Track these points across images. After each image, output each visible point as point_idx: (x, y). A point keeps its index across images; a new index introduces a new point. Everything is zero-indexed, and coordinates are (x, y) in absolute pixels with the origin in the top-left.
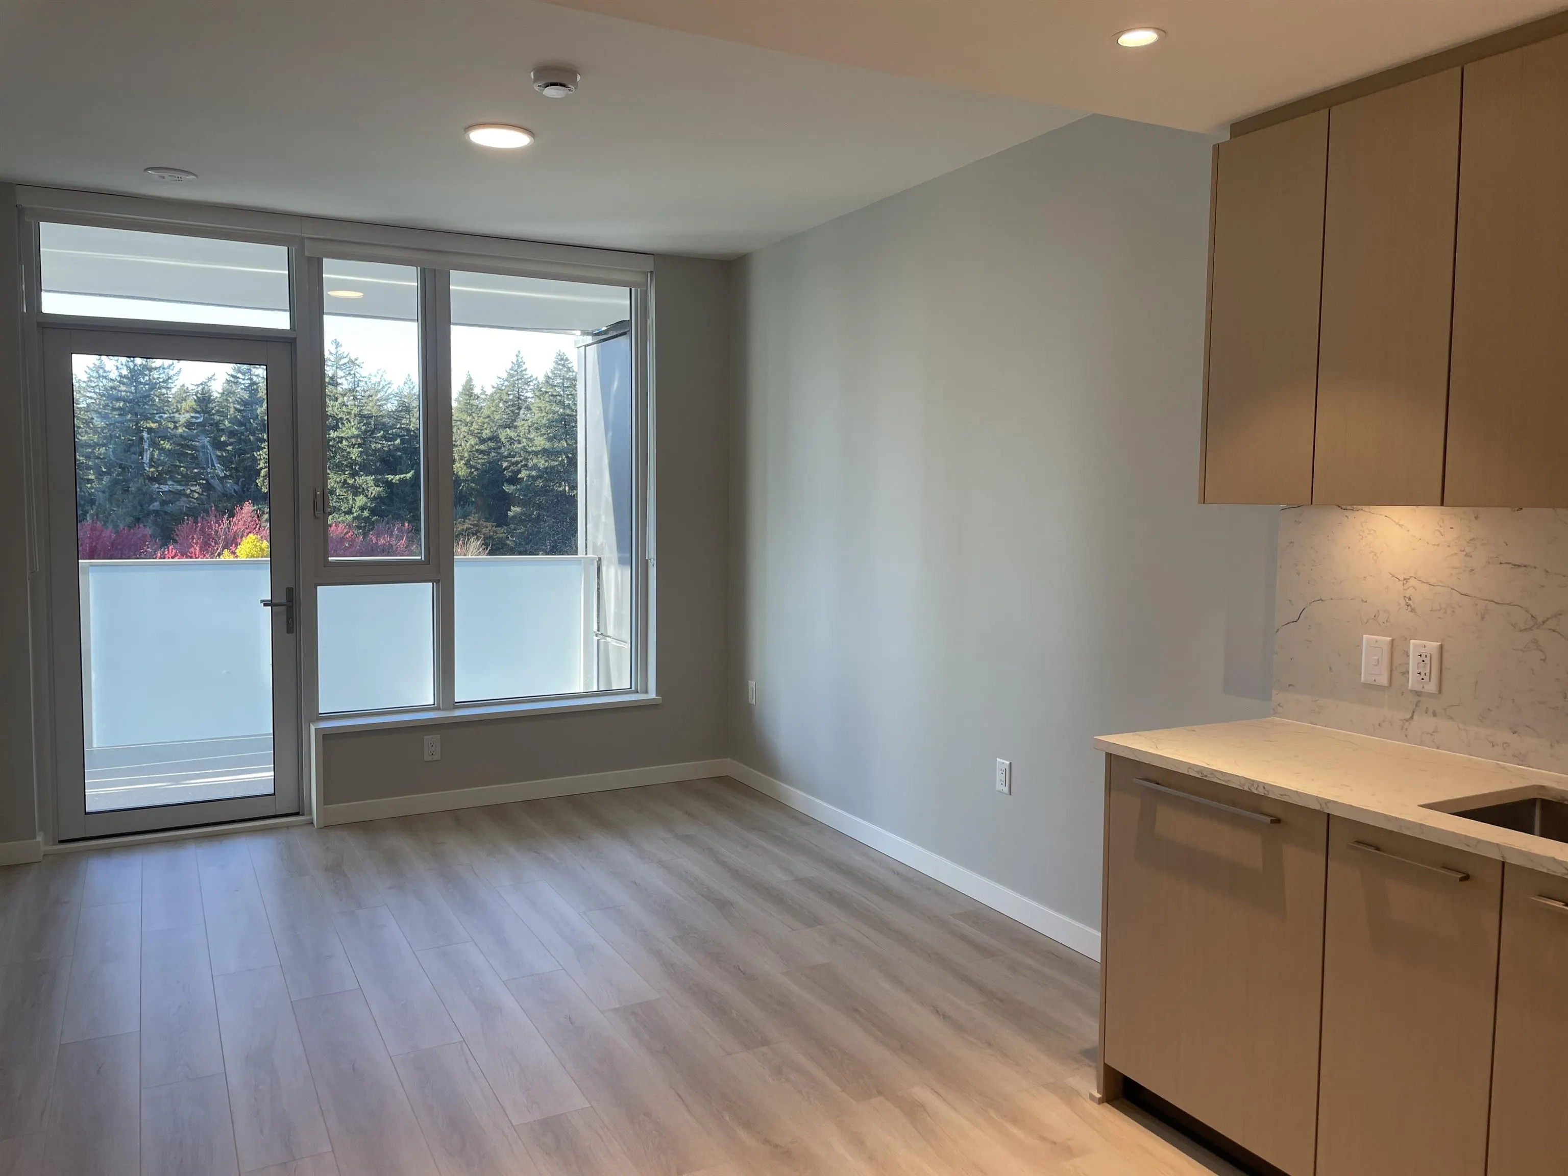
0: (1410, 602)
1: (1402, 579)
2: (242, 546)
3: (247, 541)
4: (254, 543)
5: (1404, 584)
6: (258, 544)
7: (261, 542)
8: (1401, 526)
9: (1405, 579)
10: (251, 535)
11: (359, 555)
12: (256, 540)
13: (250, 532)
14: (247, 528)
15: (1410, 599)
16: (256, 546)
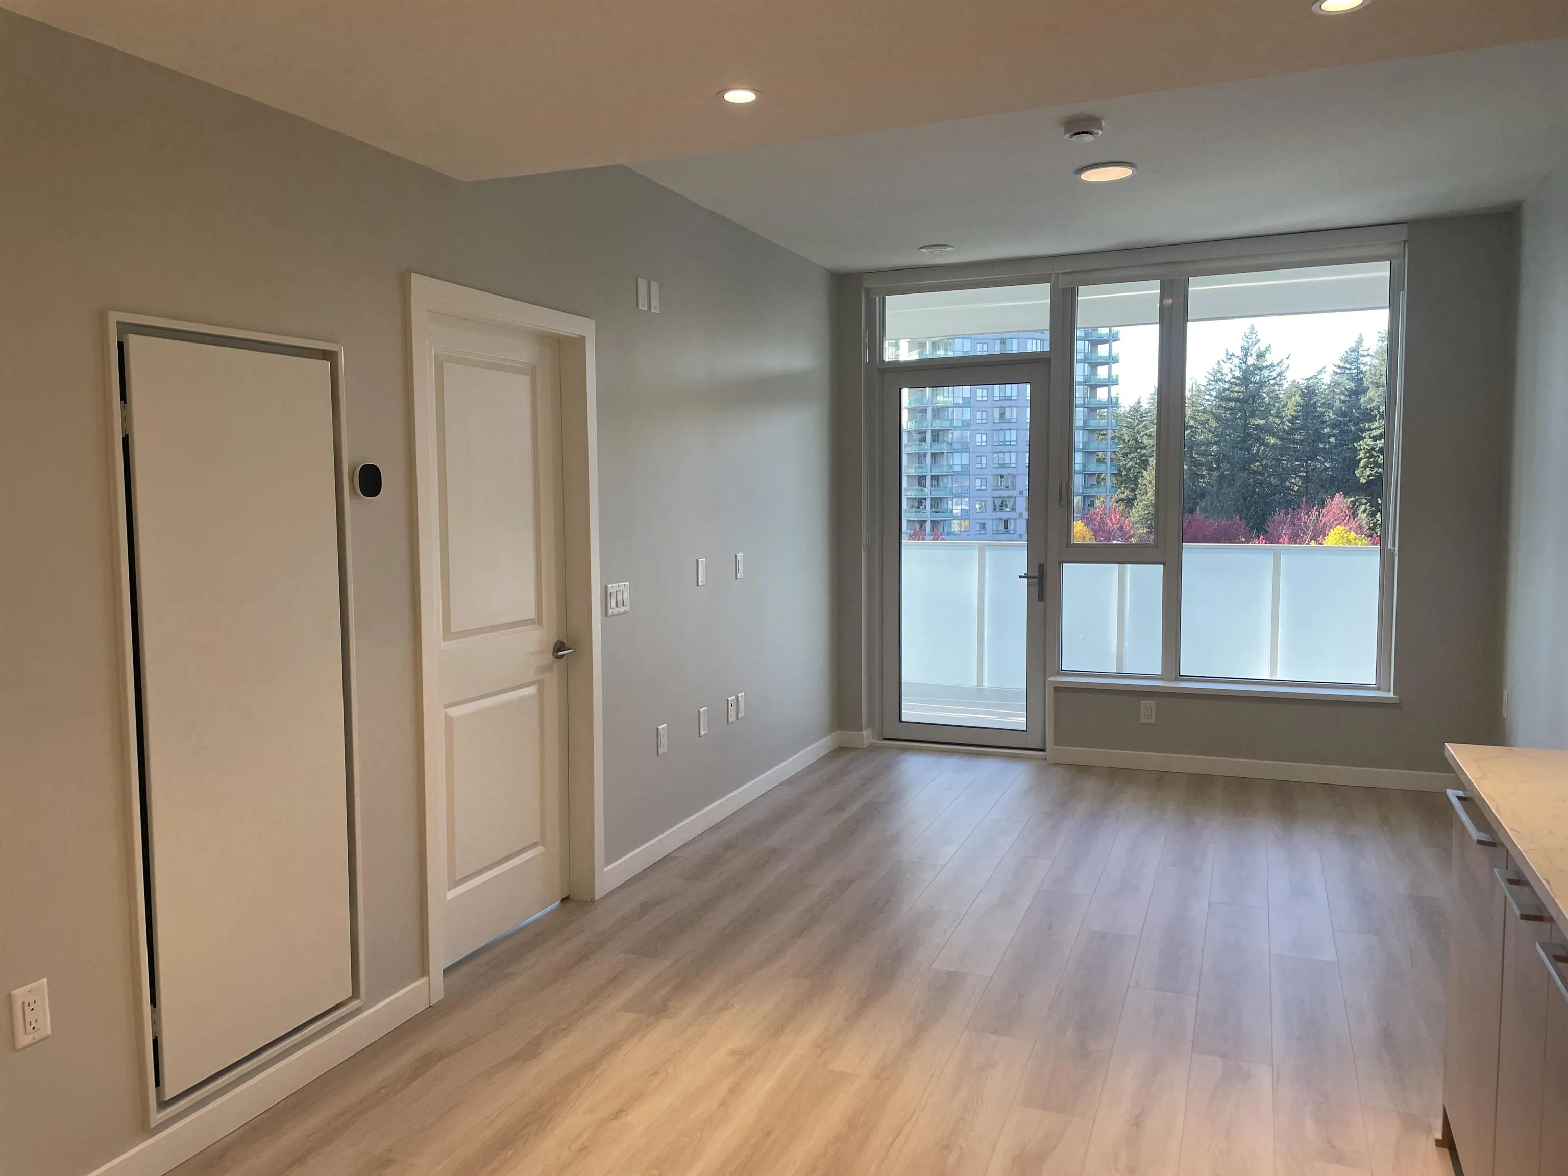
2: (1329, 537)
3: (1334, 532)
4: (1342, 535)
6: (1345, 535)
7: (1348, 533)
10: (1338, 527)
12: (1343, 532)
13: (1339, 524)
14: (1336, 520)
16: (1343, 537)
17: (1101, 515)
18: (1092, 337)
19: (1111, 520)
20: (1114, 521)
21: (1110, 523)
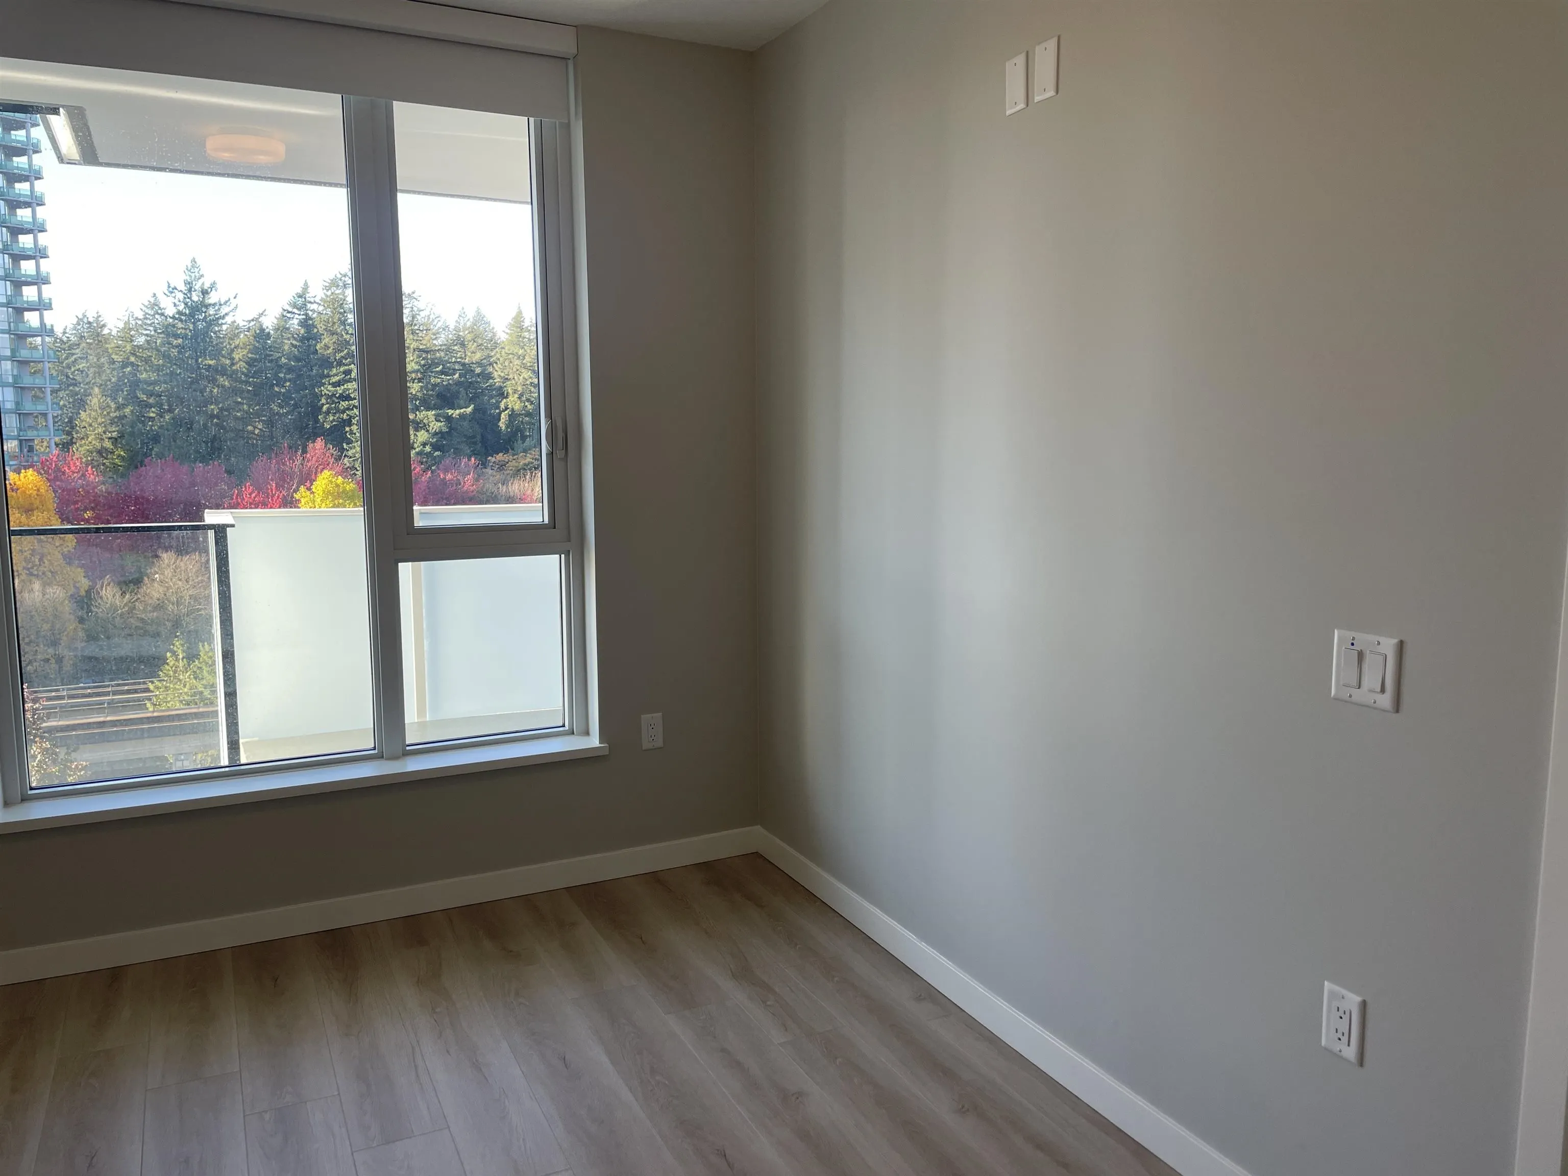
2: (317, 483)
3: (322, 477)
4: (330, 479)
6: (334, 480)
7: (336, 478)
10: (326, 471)
12: (331, 476)
13: (323, 468)
14: (321, 465)
16: (331, 482)
17: (55, 462)
18: (13, 251)
19: (69, 468)
20: (73, 468)
21: (67, 471)
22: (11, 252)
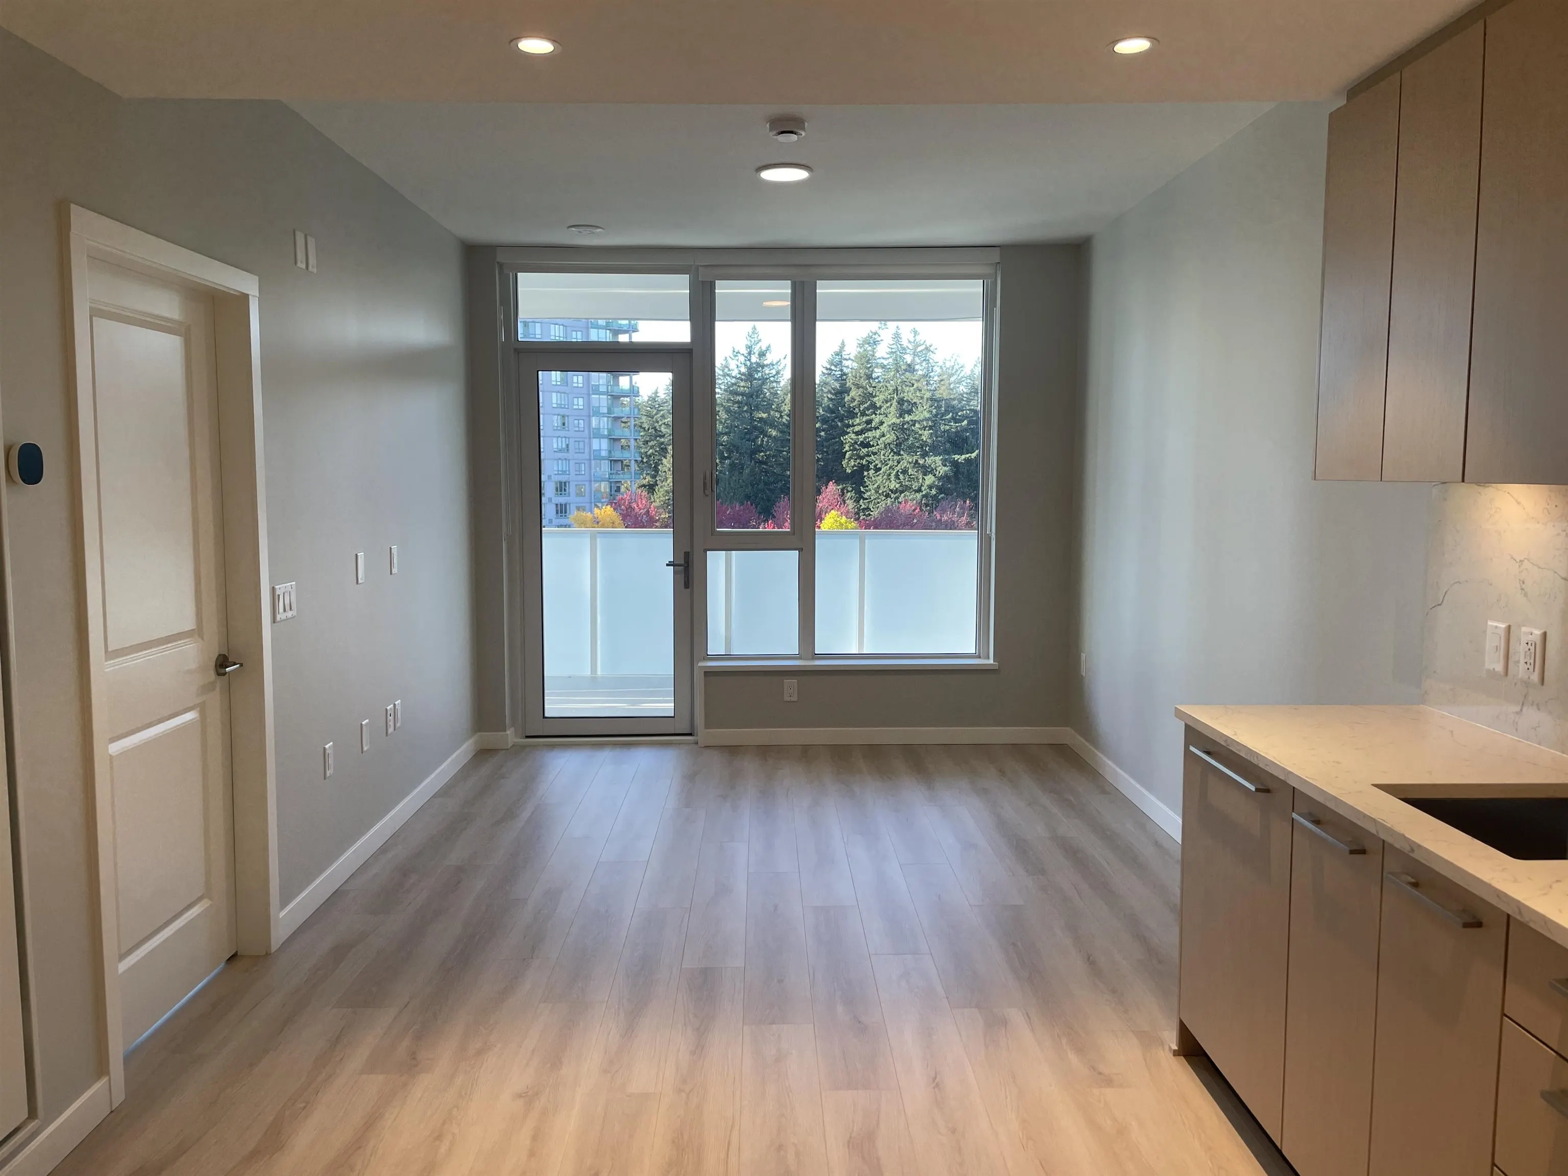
0: (1524, 586)
1: (1518, 561)
2: (825, 521)
3: (829, 516)
4: (835, 519)
5: (1519, 566)
7: (840, 517)
8: (1519, 503)
9: (1520, 561)
10: (833, 511)
11: (741, 526)
12: (837, 516)
13: (833, 509)
14: (830, 506)
15: (1523, 582)
16: (836, 521)
17: (628, 500)
19: (637, 505)
20: (640, 506)
21: (636, 507)
22: (611, 328)
